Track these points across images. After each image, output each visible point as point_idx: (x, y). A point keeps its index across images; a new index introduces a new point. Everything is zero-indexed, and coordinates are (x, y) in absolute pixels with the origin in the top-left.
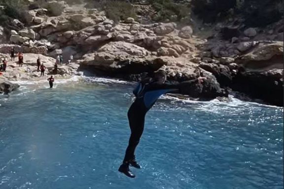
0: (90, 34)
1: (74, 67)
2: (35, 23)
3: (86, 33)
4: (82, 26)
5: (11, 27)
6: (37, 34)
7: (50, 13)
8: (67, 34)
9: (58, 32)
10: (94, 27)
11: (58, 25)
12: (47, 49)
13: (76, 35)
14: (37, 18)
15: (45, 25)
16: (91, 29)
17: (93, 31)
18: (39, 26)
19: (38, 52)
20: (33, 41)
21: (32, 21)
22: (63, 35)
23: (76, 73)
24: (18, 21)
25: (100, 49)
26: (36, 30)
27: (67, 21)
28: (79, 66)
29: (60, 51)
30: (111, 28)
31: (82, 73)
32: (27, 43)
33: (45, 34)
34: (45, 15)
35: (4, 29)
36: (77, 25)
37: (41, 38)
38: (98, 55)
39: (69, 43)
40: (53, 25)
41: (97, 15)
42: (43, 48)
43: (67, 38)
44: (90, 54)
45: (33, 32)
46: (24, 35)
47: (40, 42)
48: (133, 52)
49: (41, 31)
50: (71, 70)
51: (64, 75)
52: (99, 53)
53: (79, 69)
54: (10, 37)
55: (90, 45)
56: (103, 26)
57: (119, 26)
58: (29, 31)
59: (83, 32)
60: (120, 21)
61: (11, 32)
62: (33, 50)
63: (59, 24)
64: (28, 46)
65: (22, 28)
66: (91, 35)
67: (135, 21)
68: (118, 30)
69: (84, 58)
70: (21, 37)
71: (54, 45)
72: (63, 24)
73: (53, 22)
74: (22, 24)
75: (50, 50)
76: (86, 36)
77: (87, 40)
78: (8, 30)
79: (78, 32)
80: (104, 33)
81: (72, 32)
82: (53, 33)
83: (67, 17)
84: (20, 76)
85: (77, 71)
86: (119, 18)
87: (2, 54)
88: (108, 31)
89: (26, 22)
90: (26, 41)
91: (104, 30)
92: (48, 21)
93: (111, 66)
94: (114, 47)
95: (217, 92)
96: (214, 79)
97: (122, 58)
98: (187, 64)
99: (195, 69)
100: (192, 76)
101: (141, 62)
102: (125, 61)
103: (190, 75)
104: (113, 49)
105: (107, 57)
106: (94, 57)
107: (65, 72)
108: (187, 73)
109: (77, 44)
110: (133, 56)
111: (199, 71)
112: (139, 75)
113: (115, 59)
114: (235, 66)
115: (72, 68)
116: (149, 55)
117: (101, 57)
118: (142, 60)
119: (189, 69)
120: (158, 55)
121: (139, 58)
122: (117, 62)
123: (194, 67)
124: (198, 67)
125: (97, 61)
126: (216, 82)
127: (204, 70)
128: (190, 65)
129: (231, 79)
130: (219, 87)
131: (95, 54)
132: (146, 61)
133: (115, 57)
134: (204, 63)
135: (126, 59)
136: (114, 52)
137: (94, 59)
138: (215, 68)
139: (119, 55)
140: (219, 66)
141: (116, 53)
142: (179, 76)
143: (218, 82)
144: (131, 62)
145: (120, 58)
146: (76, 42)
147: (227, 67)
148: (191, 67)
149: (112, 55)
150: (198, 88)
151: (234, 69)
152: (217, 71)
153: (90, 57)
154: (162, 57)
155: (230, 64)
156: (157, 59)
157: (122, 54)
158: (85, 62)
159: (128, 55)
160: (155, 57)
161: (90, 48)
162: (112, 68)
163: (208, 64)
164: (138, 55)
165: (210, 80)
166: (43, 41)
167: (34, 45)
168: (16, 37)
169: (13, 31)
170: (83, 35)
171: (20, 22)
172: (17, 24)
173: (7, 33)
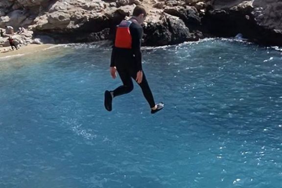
1: (28, 35)
23: (31, 41)
25: (51, 8)
28: (32, 32)
29: (7, 18)
31: (37, 40)
38: (50, 16)
39: (13, 7)
43: (10, 2)
44: (41, 17)
48: (89, 6)
50: (25, 39)
51: (18, 45)
53: (35, 36)
55: (39, 6)
69: (35, 23)
85: (33, 38)
93: (68, 26)
94: (66, 3)
95: (187, 37)
96: (182, 24)
97: (78, 16)
98: (151, 12)
99: (160, 16)
100: (158, 24)
101: (100, 17)
102: (83, 19)
103: (156, 23)
104: (66, 7)
105: (61, 17)
106: (47, 20)
107: (18, 42)
108: (152, 21)
109: (24, 7)
110: (89, 12)
111: (165, 17)
112: (101, 32)
113: (71, 19)
114: (202, 6)
115: (26, 36)
116: (107, 7)
117: (55, 18)
118: (101, 15)
119: (154, 17)
120: (118, 6)
121: (97, 12)
122: (73, 22)
123: (159, 14)
124: (163, 12)
125: (51, 24)
126: (184, 27)
127: (170, 15)
128: (153, 12)
129: (200, 21)
130: (188, 32)
131: (47, 16)
132: (106, 14)
133: (70, 16)
134: (168, 7)
135: (83, 16)
136: (68, 9)
137: (47, 22)
138: (181, 11)
139: (74, 12)
140: (185, 8)
141: (71, 10)
142: (145, 26)
143: (186, 26)
144: (90, 19)
145: (76, 16)
146: (23, 5)
147: (194, 7)
148: (156, 14)
149: (66, 14)
150: (167, 36)
151: (202, 9)
152: (184, 14)
153: (42, 20)
154: (122, 8)
155: (197, 4)
156: (117, 11)
157: (78, 11)
158: (38, 26)
159: (85, 10)
160: (115, 9)
161: (40, 10)
162: (70, 29)
163: (174, 8)
164: (95, 9)
165: (178, 25)
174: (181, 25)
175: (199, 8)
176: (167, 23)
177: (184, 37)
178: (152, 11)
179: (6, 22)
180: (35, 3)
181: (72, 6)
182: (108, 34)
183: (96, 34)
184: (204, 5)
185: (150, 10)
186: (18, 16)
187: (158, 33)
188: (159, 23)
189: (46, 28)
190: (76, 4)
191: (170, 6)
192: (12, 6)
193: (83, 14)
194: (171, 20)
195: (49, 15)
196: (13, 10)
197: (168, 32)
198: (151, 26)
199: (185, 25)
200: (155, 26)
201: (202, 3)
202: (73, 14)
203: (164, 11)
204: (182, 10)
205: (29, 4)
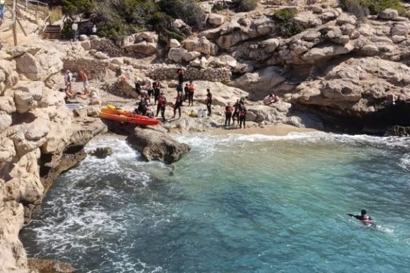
0: (311, 44)
1: (281, 108)
2: (210, 25)
3: (305, 43)
4: (296, 28)
5: (171, 33)
6: (213, 45)
7: (237, 7)
8: (267, 45)
9: (251, 40)
10: (321, 31)
11: (251, 27)
12: (231, 73)
13: (285, 47)
14: (213, 16)
15: (228, 28)
16: (314, 34)
17: (318, 37)
18: (216, 30)
19: (215, 78)
20: (207, 59)
21: (205, 22)
22: (260, 47)
23: (285, 119)
24: (182, 22)
25: (330, 72)
26: (213, 38)
27: (268, 20)
28: (290, 105)
29: (255, 77)
30: (352, 31)
31: (295, 119)
32: (197, 61)
33: (228, 45)
34: (228, 10)
35: (159, 37)
36: (286, 27)
37: (220, 51)
38: (327, 84)
39: (269, 62)
40: (242, 27)
41: (323, 7)
42: (224, 71)
43: (266, 53)
44: (311, 83)
45: (206, 41)
46: (193, 47)
47: (218, 60)
48: (399, 80)
49: (221, 38)
50: (275, 114)
51: (263, 123)
52: (329, 82)
53: (292, 112)
54: (168, 51)
55: (310, 65)
56: (338, 28)
57: (368, 26)
58: (201, 40)
59: (299, 41)
60: (370, 16)
61: (170, 42)
62: (206, 74)
63: (254, 26)
64: (199, 67)
65: (187, 34)
66: (314, 46)
67: (400, 15)
68: (365, 35)
69: (299, 91)
70: (186, 51)
71: (245, 65)
72: (261, 26)
73: (242, 22)
74: (188, 27)
75: (237, 74)
76: (305, 48)
77: (305, 55)
79: (288, 40)
80: (340, 42)
81: (276, 41)
82: (241, 42)
83: (268, 11)
84: (187, 124)
85: (288, 115)
86: (368, 10)
88: (347, 37)
89: (196, 23)
90: (194, 59)
91: (339, 35)
92: (232, 21)
93: (355, 107)
94: (360, 69)
97: (378, 92)
102: (383, 98)
105: (346, 90)
106: (320, 89)
109: (285, 63)
110: (399, 89)
113: (364, 95)
115: (277, 109)
117: (335, 89)
122: (366, 101)
125: (324, 97)
131: (321, 83)
133: (362, 91)
135: (386, 94)
136: (361, 79)
137: (319, 93)
139: (371, 85)
141: (366, 81)
144: (397, 101)
145: (372, 92)
146: (285, 60)
149: (357, 87)
153: (311, 89)
157: (378, 84)
158: (302, 98)
159: (390, 85)
161: (311, 72)
162: (357, 112)
166: (224, 57)
167: (209, 66)
168: (178, 50)
169: (174, 41)
170: (299, 46)
171: (185, 24)
172: (180, 28)
173: (163, 44)
179: (252, 83)
180: (305, 61)
181: (369, 74)
183: (404, 128)
186: (273, 76)
190: (377, 72)
193: (387, 90)
195: (324, 83)
196: (267, 66)
202: (369, 87)
205: (296, 59)
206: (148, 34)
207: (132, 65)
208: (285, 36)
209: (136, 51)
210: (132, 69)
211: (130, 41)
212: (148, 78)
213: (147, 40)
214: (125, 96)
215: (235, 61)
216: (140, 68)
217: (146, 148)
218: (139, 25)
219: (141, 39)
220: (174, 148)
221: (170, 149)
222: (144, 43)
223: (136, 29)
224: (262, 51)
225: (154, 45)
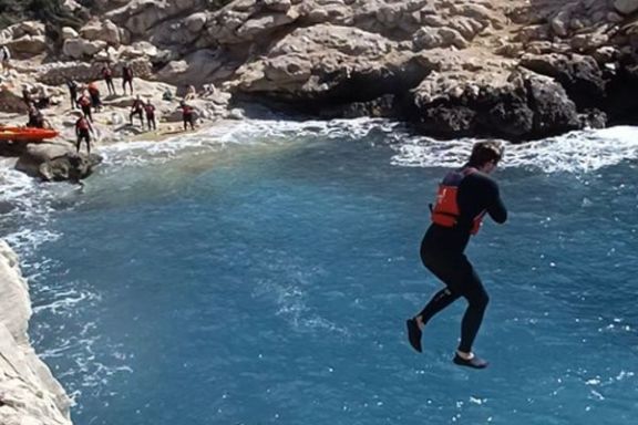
0: (246, 15)
1: (219, 100)
2: (114, 3)
3: (237, 14)
5: (61, 19)
6: (122, 30)
8: (191, 22)
9: (170, 18)
11: (167, 1)
12: (150, 64)
13: (215, 22)
15: (138, 4)
16: (248, 1)
17: (253, 6)
18: (123, 9)
20: (116, 49)
22: (182, 25)
23: (225, 113)
24: (74, 3)
25: (274, 49)
26: (120, 20)
28: (229, 95)
29: (181, 65)
31: (237, 112)
32: (103, 54)
33: (141, 28)
35: (46, 28)
37: (133, 38)
38: (270, 64)
39: (198, 44)
42: (141, 62)
43: (192, 33)
44: (252, 65)
45: (112, 26)
46: (95, 35)
47: (131, 49)
48: (353, 48)
49: (130, 23)
50: (213, 108)
51: (198, 121)
52: (272, 60)
53: (232, 104)
54: (62, 45)
55: (248, 43)
58: (104, 25)
59: (230, 12)
61: (62, 32)
62: (118, 69)
65: (86, 20)
66: (250, 18)
69: (238, 76)
70: (87, 42)
71: (166, 51)
74: (84, 9)
75: (159, 65)
76: (237, 20)
77: (240, 30)
78: (54, 27)
80: (280, 8)
81: (202, 16)
82: (160, 22)
84: (99, 134)
85: (229, 108)
87: (52, 88)
88: (288, 1)
89: (94, 4)
90: (100, 50)
93: (305, 87)
94: (307, 40)
95: (570, 123)
96: (560, 94)
97: (329, 66)
98: (489, 64)
99: (509, 73)
100: (503, 91)
101: (374, 71)
102: (337, 72)
103: (498, 89)
104: (306, 47)
105: (292, 68)
106: (264, 71)
107: (199, 114)
108: (491, 84)
109: (219, 44)
110: (354, 58)
111: (520, 77)
112: (374, 103)
113: (314, 71)
114: (610, 55)
115: (215, 102)
116: (393, 50)
117: (279, 68)
118: (377, 66)
119: (495, 74)
120: (417, 48)
121: (371, 60)
122: (318, 77)
123: (509, 69)
124: (516, 67)
125: (270, 80)
126: (565, 100)
127: (533, 73)
128: (496, 65)
129: (603, 88)
130: (573, 112)
131: (264, 64)
132: (388, 65)
133: (311, 66)
134: (530, 56)
135: (339, 66)
136: (309, 51)
137: (262, 75)
138: (560, 65)
139: (321, 58)
140: (570, 58)
141: (314, 54)
142: (473, 95)
143: (570, 98)
144: (353, 73)
145: (323, 66)
146: (217, 40)
147: (590, 57)
148: (501, 69)
149: (304, 62)
150: (522, 118)
151: (610, 62)
152: (566, 71)
153: (252, 72)
154: (425, 53)
155: (599, 50)
156: (414, 58)
157: (329, 56)
158: (243, 84)
159: (343, 55)
160: (409, 54)
161: (251, 50)
162: (308, 92)
163: (543, 57)
164: (367, 54)
165: (551, 95)
166: (139, 44)
167: (121, 57)
168: (76, 43)
169: (67, 30)
170: (231, 19)
171: (79, 6)
172: (74, 12)
173: (54, 35)
174: (557, 95)
175: (603, 59)
176: (525, 90)
177: (562, 122)
178: (492, 61)
179: (179, 73)
180: (241, 38)
181: (319, 45)
182: (390, 106)
183: (363, 104)
184: (614, 53)
185: (488, 60)
186: (204, 62)
187: (503, 111)
188: (505, 88)
189: (257, 88)
190: (327, 42)
191: (535, 52)
192: (195, 41)
193: (340, 62)
194: (533, 84)
195: (267, 63)
196: (194, 50)
197: (525, 109)
198: (488, 94)
199: (566, 96)
200: (497, 95)
201: (611, 49)
202: (318, 61)
203: (521, 64)
204: (562, 62)
205: (231, 37)
206: (30, 24)
207: (16, 68)
208: (213, 8)
209: (18, 49)
210: (16, 73)
211: (7, 36)
212: (40, 84)
213: (31, 32)
214: (10, 110)
215: (154, 48)
216: (28, 72)
217: (43, 164)
218: (16, 13)
219: (22, 32)
220: (79, 159)
221: (75, 161)
222: (27, 37)
223: (13, 20)
224: (187, 31)
225: (41, 38)
